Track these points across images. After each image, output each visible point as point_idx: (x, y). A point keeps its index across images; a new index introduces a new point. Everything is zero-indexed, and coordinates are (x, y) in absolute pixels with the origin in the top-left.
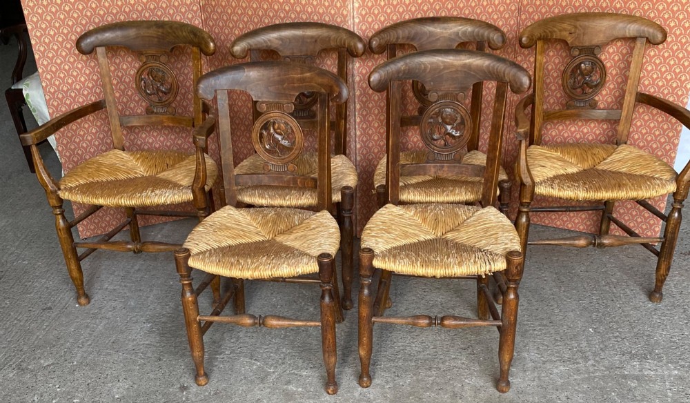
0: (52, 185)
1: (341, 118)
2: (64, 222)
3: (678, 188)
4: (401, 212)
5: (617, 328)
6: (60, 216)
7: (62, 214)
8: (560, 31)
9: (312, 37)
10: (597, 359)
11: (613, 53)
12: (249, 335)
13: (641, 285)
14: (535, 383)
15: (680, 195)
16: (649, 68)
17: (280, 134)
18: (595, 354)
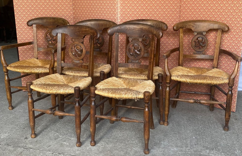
0: (5, 64)
1: (109, 52)
2: (7, 78)
3: (229, 82)
4: (117, 79)
5: (205, 138)
6: (6, 76)
7: (7, 75)
8: (189, 25)
9: (101, 24)
10: (192, 147)
11: (212, 36)
12: (60, 124)
13: (223, 125)
14: (161, 153)
15: (230, 84)
16: (226, 41)
17: (78, 50)
18: (191, 146)
